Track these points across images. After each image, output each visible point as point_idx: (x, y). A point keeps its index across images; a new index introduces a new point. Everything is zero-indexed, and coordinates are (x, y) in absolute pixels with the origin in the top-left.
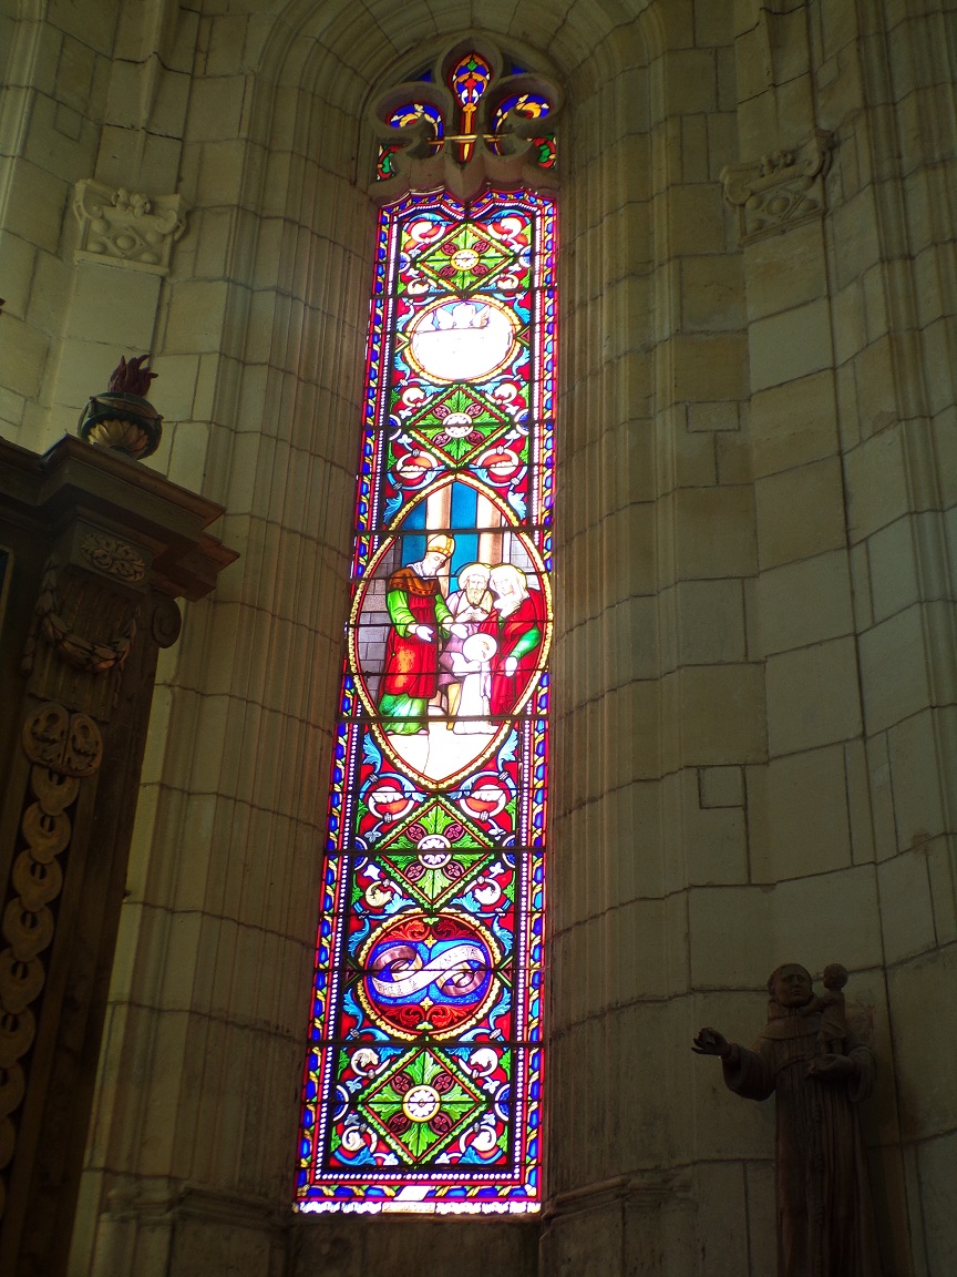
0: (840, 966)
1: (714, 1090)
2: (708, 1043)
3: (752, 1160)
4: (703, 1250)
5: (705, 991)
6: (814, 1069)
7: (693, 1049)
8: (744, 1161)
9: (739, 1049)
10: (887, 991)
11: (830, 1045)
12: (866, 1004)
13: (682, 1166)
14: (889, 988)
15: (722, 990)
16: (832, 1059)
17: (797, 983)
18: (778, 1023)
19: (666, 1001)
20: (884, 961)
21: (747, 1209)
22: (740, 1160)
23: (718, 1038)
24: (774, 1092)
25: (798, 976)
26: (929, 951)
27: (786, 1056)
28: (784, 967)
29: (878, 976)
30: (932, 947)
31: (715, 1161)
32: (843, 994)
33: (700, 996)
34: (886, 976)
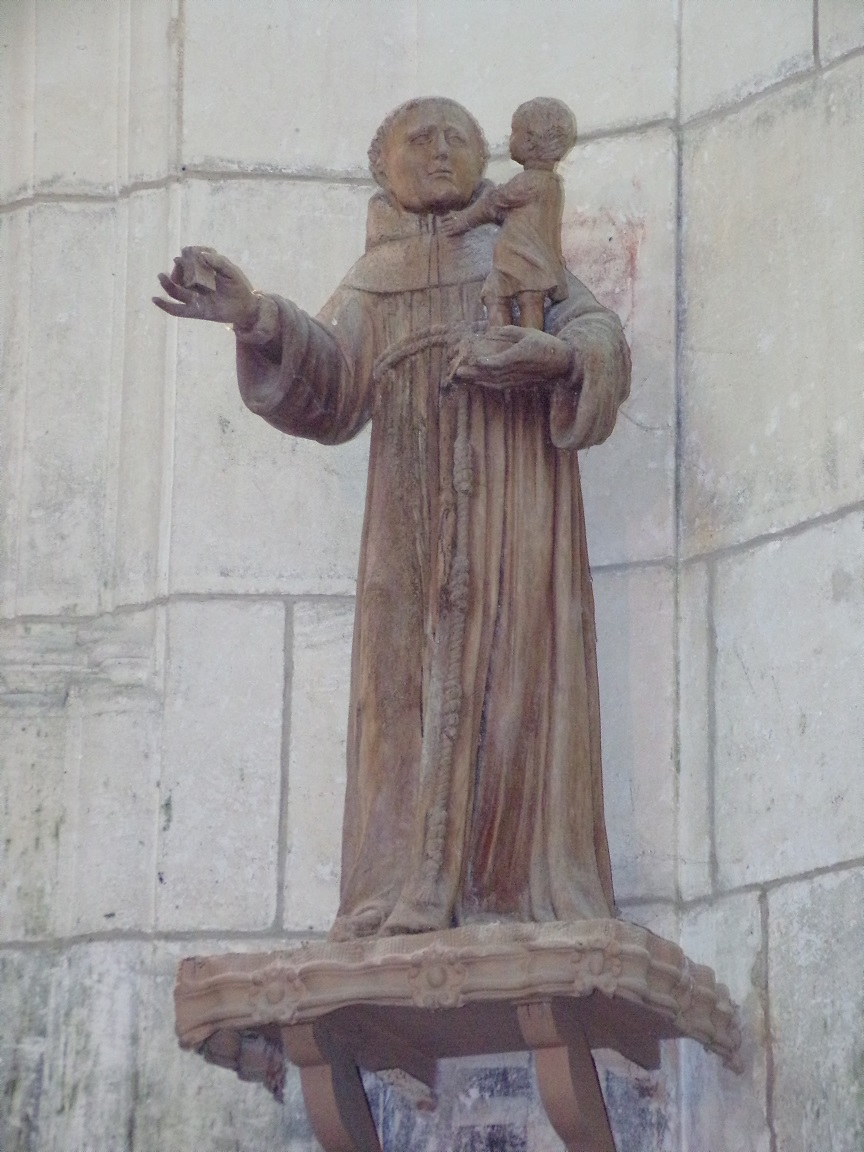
0: (555, 103)
1: (224, 424)
2: (198, 287)
3: (307, 597)
4: (168, 806)
5: (216, 175)
6: (464, 363)
7: (160, 303)
8: (289, 601)
9: (281, 312)
10: (679, 184)
11: (511, 306)
12: (622, 218)
13: (128, 609)
14: (685, 178)
15: (260, 174)
16: (515, 339)
17: (443, 147)
18: (390, 253)
19: (114, 199)
20: (678, 103)
21: (286, 713)
22: (277, 596)
23: (225, 276)
24: (369, 426)
25: (447, 131)
26: (798, 78)
27: (402, 334)
28: (412, 106)
29: (661, 146)
30: (802, 67)
31: (211, 597)
32: (558, 180)
33: (200, 187)
34: (680, 144)
